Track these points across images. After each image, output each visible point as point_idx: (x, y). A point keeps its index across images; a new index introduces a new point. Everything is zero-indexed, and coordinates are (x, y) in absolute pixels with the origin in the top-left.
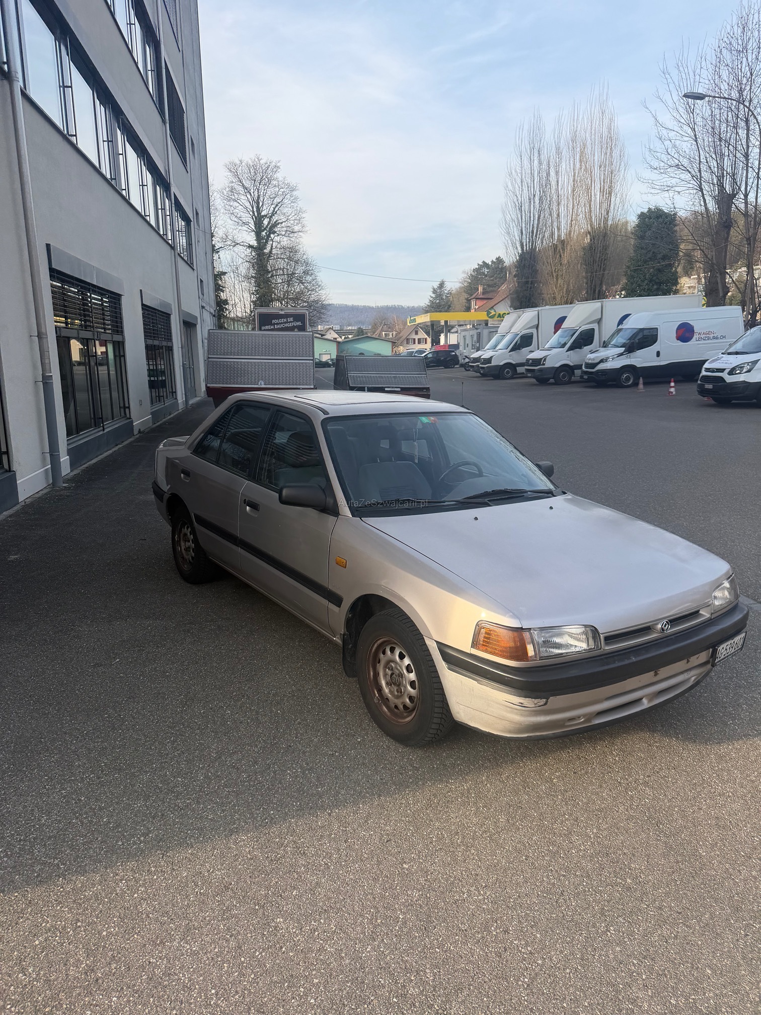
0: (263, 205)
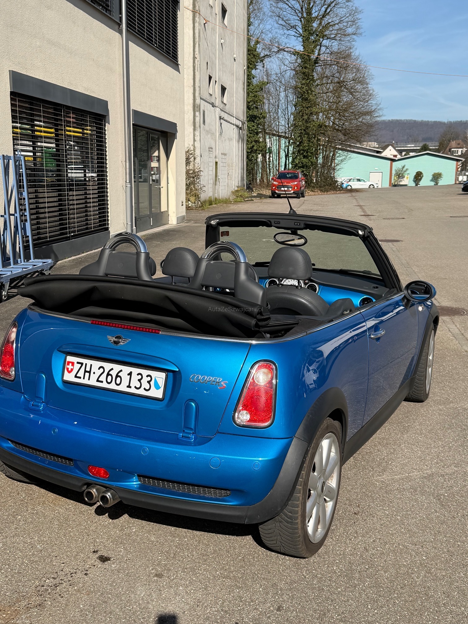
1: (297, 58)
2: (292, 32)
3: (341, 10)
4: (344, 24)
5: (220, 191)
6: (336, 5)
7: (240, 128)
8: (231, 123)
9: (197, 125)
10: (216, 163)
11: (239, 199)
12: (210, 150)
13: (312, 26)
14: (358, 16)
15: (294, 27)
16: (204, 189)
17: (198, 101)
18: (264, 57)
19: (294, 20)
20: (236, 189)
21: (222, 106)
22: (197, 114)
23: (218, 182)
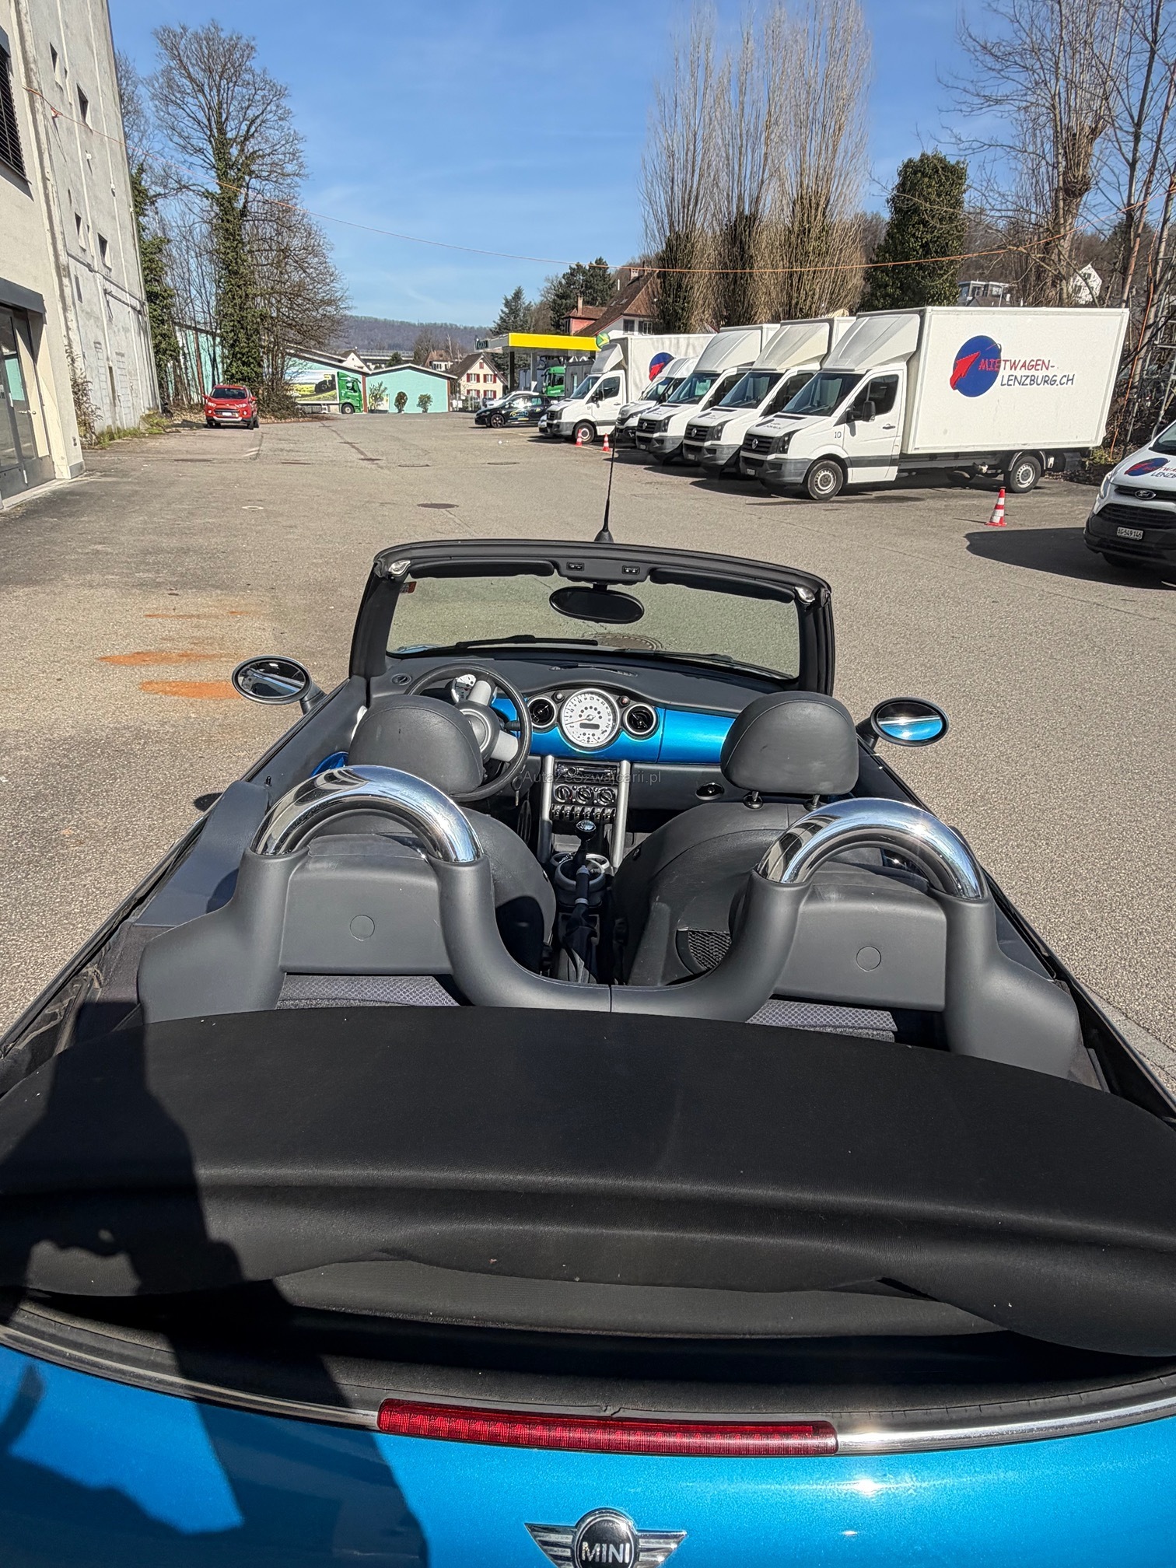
0: (226, 119)
1: (212, 203)
2: (197, 160)
3: (272, 131)
4: (280, 156)
5: (124, 417)
6: (263, 122)
7: (139, 312)
8: (123, 302)
9: (69, 301)
10: (110, 368)
11: (155, 430)
12: (98, 346)
13: (229, 153)
14: (298, 147)
15: (201, 151)
16: (98, 412)
17: (63, 259)
18: (155, 196)
19: (200, 138)
20: (147, 412)
21: (105, 271)
22: (66, 281)
23: (117, 401)
